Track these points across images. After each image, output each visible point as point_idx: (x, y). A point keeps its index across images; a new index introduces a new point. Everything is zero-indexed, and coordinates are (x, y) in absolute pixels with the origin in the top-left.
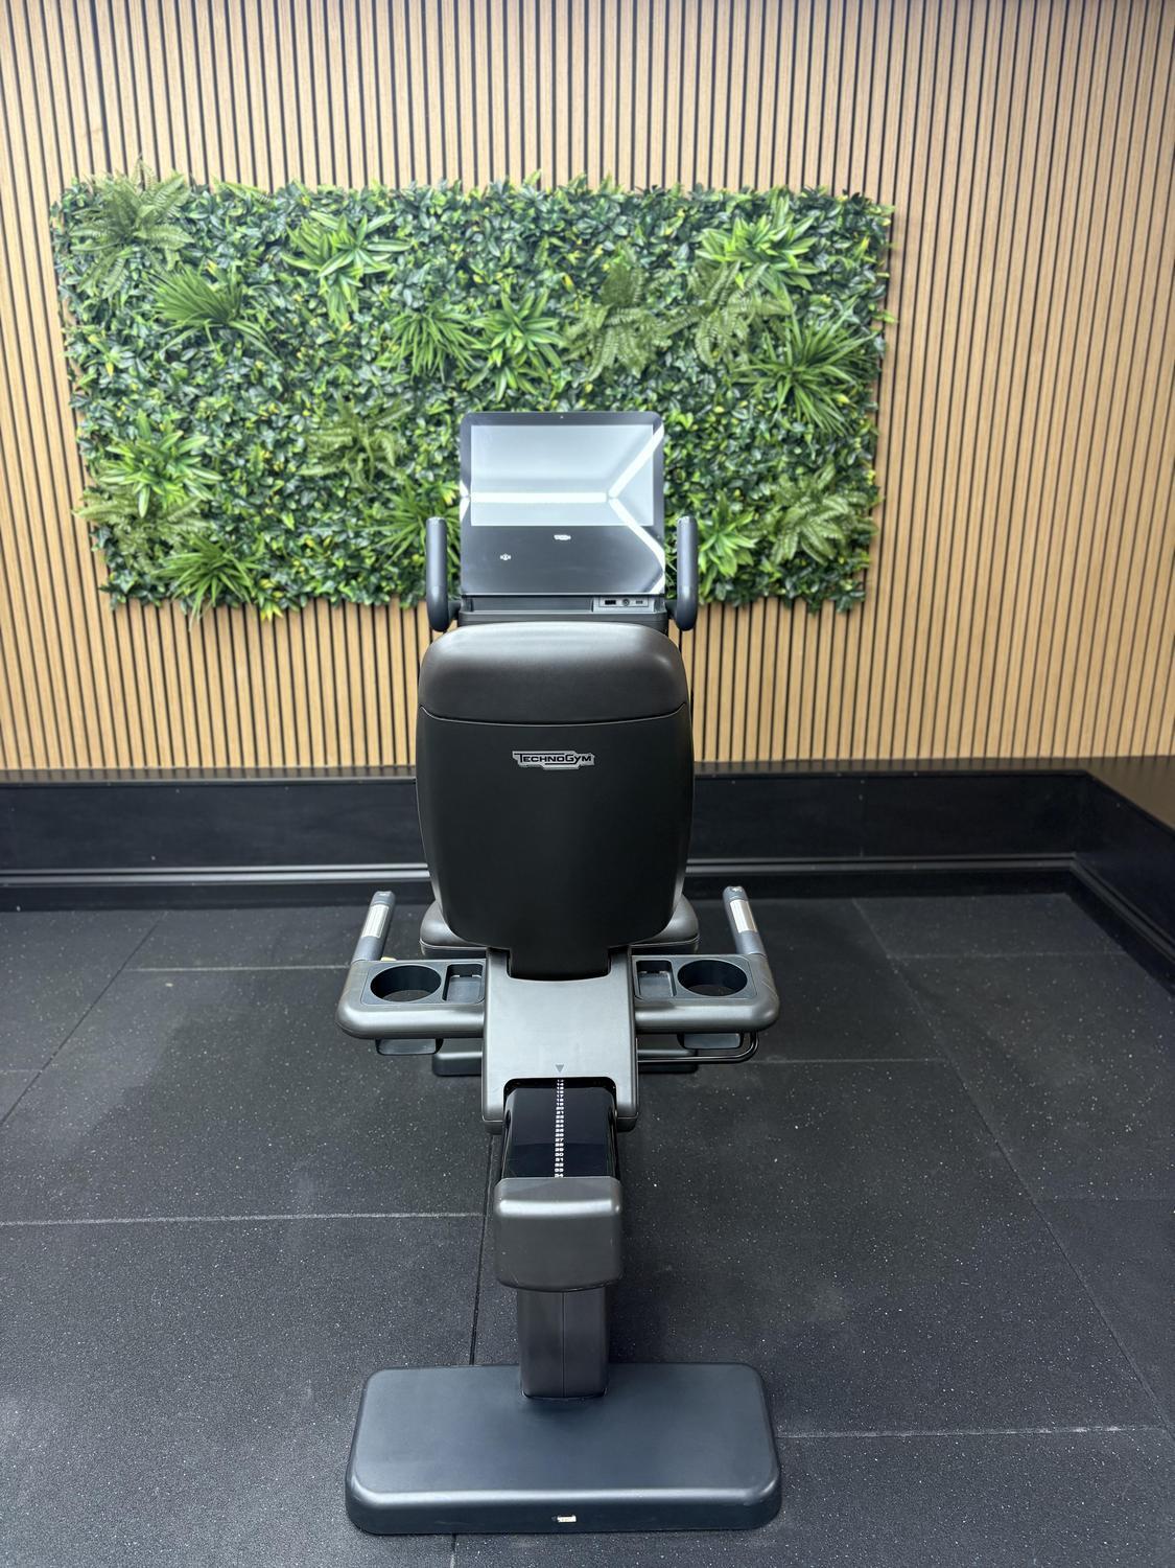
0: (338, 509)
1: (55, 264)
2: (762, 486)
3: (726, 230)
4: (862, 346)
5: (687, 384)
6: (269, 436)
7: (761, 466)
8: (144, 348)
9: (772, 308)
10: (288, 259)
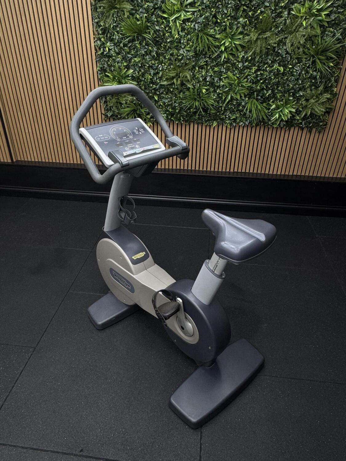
0: (170, 94)
1: (92, 15)
2: (300, 92)
3: (302, 4)
4: (341, 47)
5: (281, 58)
6: (152, 72)
7: (301, 85)
8: (117, 42)
9: (313, 33)
10: (160, 14)
